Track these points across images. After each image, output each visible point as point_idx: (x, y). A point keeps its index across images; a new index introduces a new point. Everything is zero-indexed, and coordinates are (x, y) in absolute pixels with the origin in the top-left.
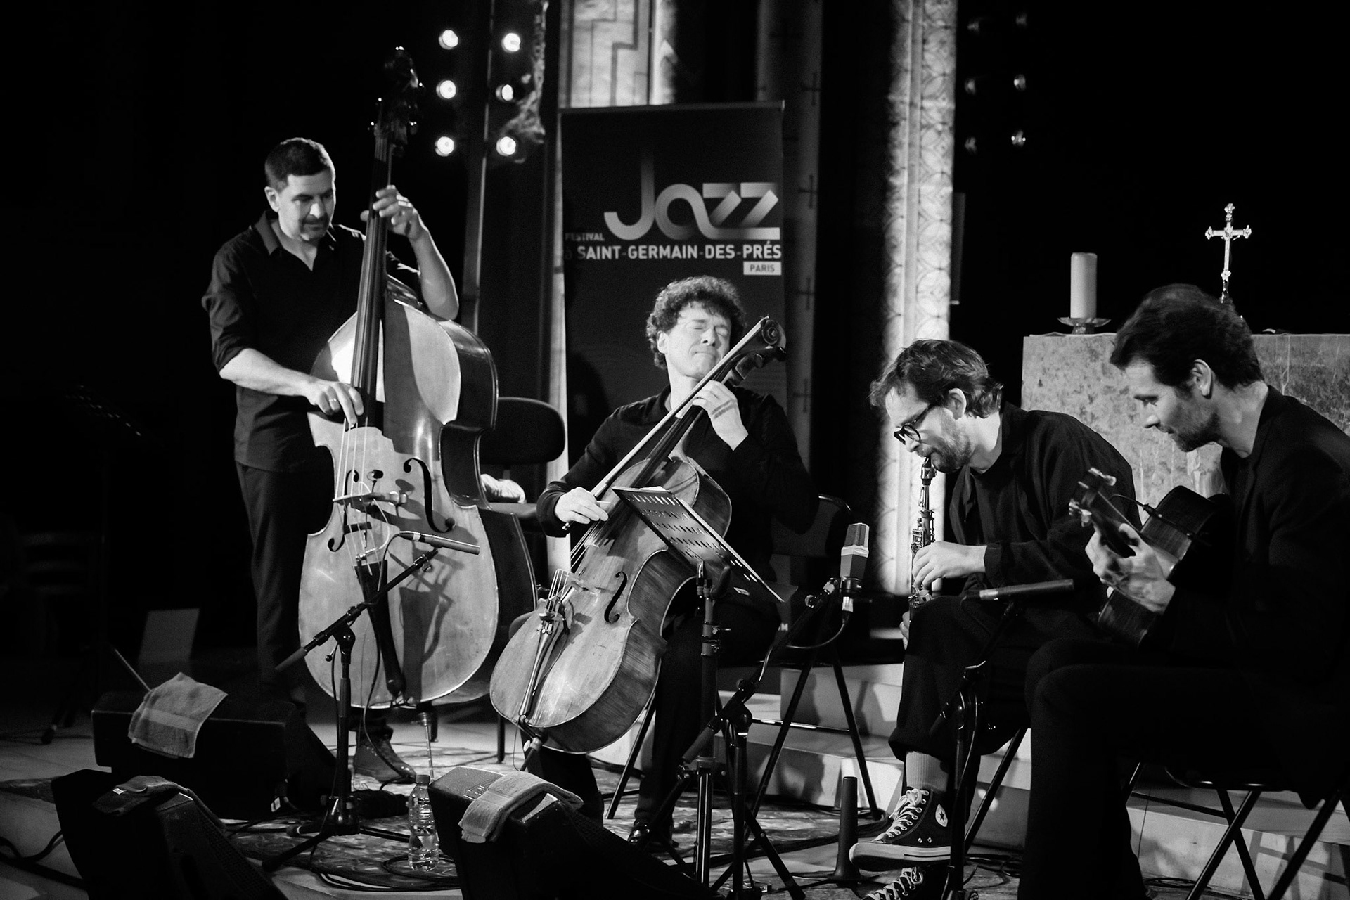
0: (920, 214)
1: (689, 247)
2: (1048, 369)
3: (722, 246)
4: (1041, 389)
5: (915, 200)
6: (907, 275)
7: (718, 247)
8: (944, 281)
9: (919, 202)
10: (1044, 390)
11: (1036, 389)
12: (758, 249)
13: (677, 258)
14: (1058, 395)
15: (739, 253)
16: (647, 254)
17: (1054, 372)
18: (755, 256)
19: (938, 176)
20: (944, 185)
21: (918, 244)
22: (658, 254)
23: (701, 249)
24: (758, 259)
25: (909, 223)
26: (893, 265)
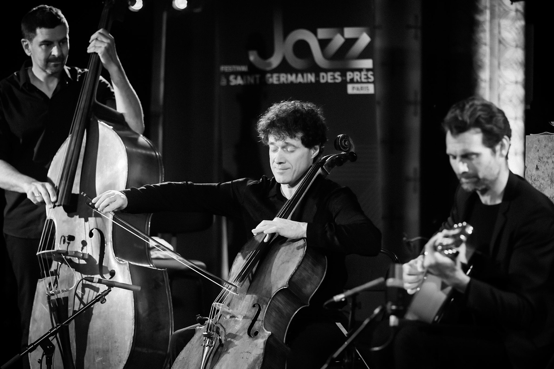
0: (500, 42)
1: (309, 75)
2: (542, 158)
3: (331, 73)
4: (538, 172)
5: (496, 31)
6: (491, 88)
7: (330, 74)
8: (520, 92)
9: (500, 33)
10: (540, 173)
11: (534, 172)
12: (357, 75)
13: (300, 83)
14: (549, 175)
15: (344, 78)
16: (279, 80)
17: (545, 160)
18: (355, 80)
19: (513, 14)
20: (519, 19)
21: (499, 64)
22: (287, 79)
23: (317, 76)
24: (357, 82)
25: (492, 49)
26: (479, 80)
